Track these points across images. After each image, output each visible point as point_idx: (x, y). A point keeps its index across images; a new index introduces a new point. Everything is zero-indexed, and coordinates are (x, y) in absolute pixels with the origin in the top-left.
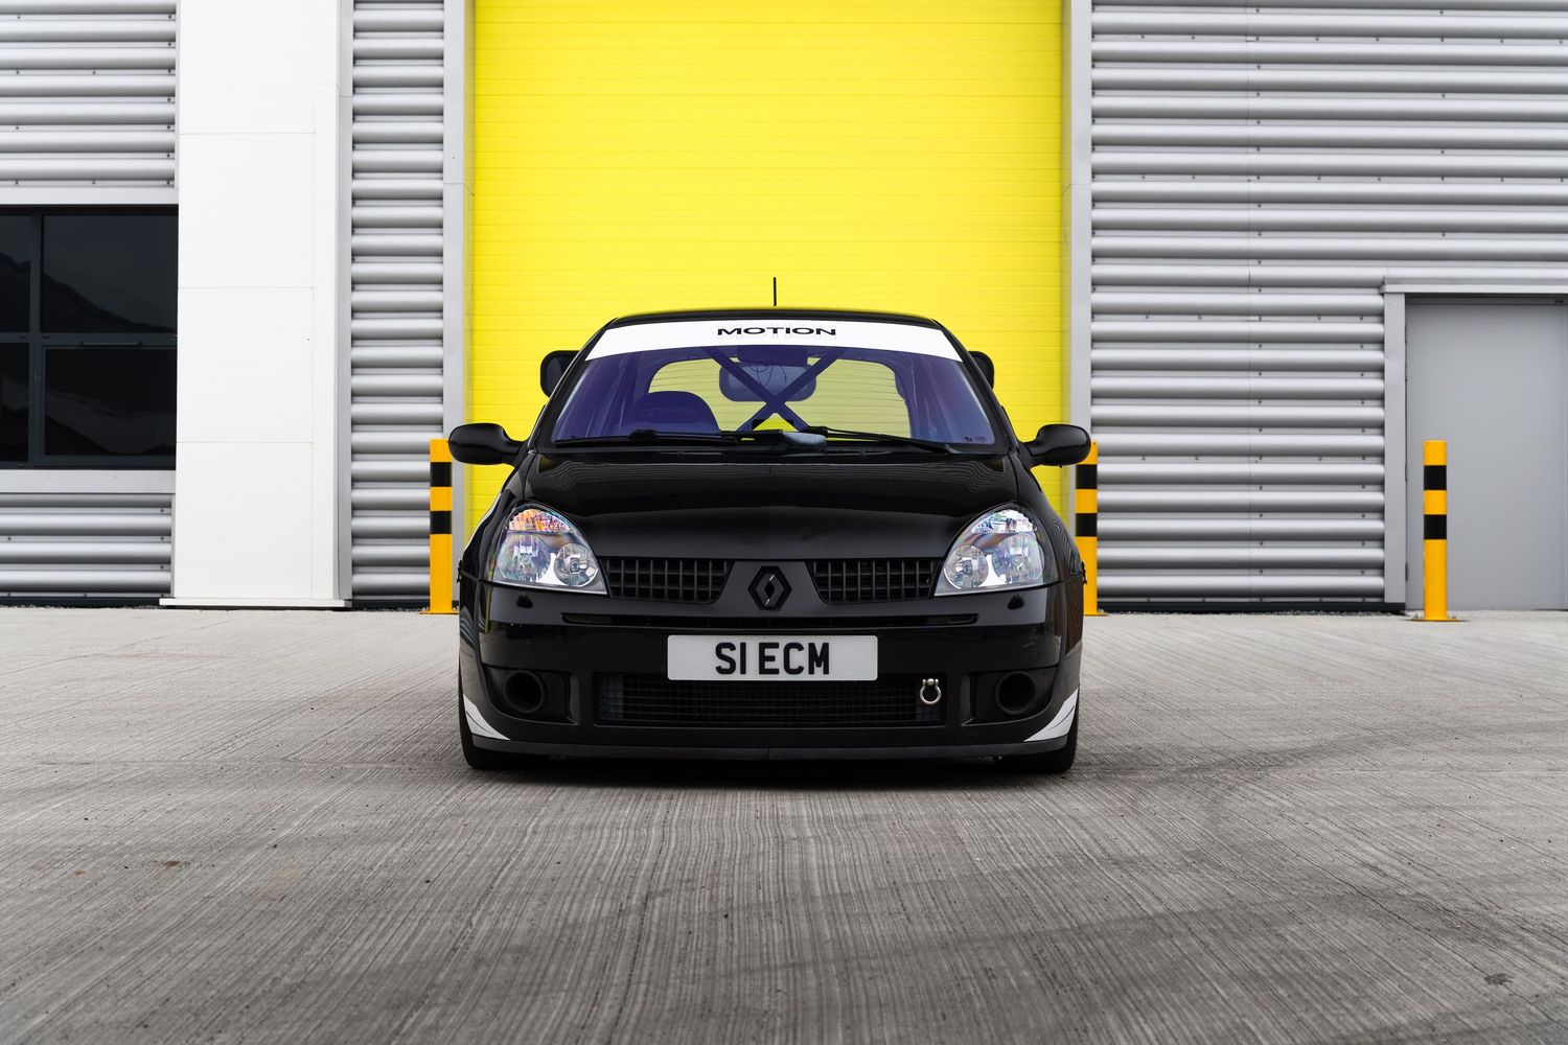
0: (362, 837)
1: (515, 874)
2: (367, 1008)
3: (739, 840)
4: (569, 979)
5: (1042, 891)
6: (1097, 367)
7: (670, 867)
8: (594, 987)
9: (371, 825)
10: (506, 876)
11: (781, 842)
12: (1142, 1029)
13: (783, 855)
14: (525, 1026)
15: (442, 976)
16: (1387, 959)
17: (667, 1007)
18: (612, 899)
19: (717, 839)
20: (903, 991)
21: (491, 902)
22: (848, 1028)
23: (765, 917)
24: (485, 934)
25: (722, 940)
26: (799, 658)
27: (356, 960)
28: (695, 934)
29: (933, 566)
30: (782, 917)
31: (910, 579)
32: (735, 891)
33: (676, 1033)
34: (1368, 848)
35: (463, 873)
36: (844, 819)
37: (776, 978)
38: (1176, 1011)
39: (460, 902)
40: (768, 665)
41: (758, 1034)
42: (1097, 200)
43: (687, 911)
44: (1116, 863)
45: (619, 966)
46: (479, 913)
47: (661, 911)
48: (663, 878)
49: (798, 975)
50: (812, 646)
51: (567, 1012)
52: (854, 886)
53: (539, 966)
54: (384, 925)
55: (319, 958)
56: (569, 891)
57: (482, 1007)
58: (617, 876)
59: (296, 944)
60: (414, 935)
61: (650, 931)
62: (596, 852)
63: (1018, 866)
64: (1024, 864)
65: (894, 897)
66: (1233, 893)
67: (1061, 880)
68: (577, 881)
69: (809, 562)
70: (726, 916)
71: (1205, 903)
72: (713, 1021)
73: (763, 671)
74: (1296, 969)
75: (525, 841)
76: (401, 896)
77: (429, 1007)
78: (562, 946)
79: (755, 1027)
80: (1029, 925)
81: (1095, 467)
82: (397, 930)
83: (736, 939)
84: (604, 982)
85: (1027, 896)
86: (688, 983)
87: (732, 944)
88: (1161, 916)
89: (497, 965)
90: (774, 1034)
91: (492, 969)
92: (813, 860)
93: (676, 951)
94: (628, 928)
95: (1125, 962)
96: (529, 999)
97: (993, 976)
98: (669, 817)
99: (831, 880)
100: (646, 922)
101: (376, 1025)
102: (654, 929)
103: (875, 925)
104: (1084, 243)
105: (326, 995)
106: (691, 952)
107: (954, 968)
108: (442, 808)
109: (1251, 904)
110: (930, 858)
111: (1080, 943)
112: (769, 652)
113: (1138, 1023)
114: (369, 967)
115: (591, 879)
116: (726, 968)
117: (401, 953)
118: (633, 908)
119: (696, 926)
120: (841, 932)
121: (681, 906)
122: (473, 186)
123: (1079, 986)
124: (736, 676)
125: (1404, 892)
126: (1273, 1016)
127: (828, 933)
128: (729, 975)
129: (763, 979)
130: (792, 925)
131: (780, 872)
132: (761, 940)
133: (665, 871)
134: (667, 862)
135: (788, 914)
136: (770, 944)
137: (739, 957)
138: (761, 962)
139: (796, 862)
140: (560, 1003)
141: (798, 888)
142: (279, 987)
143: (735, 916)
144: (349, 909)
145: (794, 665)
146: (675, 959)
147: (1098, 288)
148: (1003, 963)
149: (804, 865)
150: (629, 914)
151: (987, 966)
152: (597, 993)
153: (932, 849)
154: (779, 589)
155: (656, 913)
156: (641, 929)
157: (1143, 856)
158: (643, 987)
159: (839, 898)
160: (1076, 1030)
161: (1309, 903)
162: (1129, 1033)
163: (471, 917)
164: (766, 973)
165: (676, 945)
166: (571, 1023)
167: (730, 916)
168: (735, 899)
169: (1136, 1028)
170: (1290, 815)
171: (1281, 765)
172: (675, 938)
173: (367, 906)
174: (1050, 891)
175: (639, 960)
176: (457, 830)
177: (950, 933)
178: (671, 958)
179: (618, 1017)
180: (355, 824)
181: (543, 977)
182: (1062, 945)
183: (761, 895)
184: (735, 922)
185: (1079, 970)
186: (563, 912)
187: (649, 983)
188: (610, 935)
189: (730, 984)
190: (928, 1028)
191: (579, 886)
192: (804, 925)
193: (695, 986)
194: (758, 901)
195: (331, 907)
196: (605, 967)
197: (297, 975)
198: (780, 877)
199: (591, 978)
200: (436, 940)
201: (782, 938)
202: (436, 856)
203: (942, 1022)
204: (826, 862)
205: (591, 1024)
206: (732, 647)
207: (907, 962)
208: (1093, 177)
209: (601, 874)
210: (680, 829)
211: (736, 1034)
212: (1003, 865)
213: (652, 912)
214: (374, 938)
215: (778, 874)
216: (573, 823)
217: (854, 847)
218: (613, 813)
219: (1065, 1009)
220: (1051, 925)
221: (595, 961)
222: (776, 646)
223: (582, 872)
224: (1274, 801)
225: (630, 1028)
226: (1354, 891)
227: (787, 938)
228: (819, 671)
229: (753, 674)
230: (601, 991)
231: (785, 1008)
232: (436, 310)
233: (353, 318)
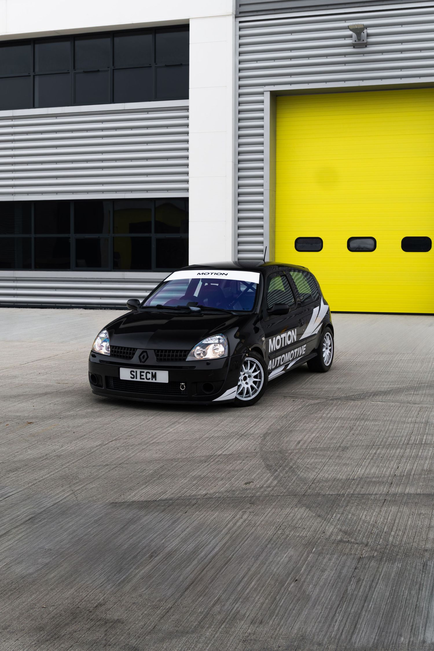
26: (149, 376)
29: (187, 352)
31: (181, 356)
40: (142, 377)
50: (152, 373)
69: (155, 350)
73: (141, 378)
112: (142, 374)
122: (275, 189)
124: (135, 380)
145: (148, 378)
154: (146, 357)
206: (134, 372)
222: (144, 372)
228: (154, 379)
229: (138, 379)
232: (262, 227)
233: (238, 229)
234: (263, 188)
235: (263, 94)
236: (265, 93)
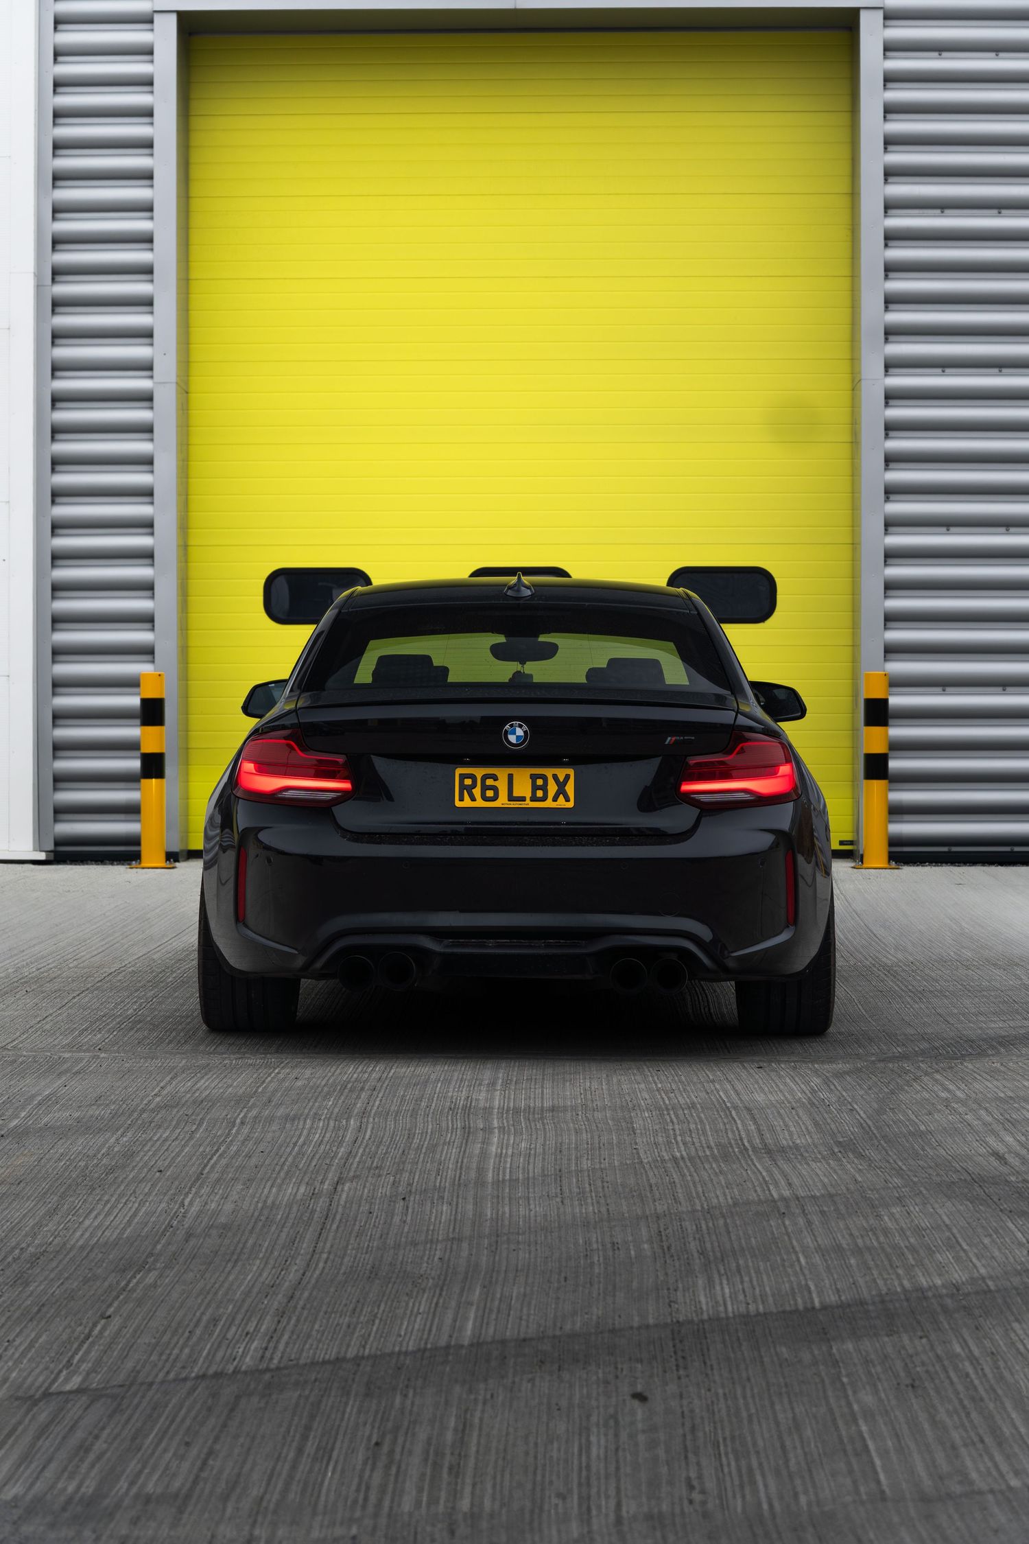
0: (85, 1127)
1: (224, 1162)
2: (99, 1271)
3: (429, 1131)
4: (263, 1250)
5: (689, 1178)
6: (891, 587)
7: (362, 1155)
8: (284, 1255)
9: (92, 1116)
10: (215, 1163)
11: (467, 1132)
12: (722, 1289)
13: (466, 1145)
14: (226, 1285)
15: (159, 1247)
16: (958, 1235)
17: (342, 1271)
18: (307, 1183)
19: (409, 1130)
20: (539, 1260)
21: (201, 1186)
22: (484, 1287)
23: (437, 1200)
24: (195, 1213)
25: (397, 1219)
27: (87, 1235)
28: (375, 1214)
30: (452, 1200)
32: (417, 1177)
33: (346, 1291)
34: (1009, 1139)
35: (177, 1161)
36: (532, 1110)
37: (436, 1250)
38: (757, 1277)
39: (174, 1187)
41: (411, 1291)
42: (891, 397)
43: (370, 1195)
44: (769, 1152)
45: (306, 1240)
46: (190, 1196)
47: (347, 1197)
48: (355, 1165)
49: (455, 1247)
51: (260, 1275)
52: (523, 1173)
53: (240, 1240)
54: (109, 1205)
55: (56, 1233)
56: (270, 1177)
57: (192, 1271)
58: (314, 1164)
59: (36, 1221)
60: (135, 1215)
61: (337, 1211)
62: (297, 1142)
63: (678, 1154)
64: (684, 1153)
65: (556, 1183)
66: (860, 1179)
67: (712, 1168)
68: (278, 1168)
70: (404, 1199)
71: (830, 1189)
72: (377, 1281)
74: (875, 1244)
75: (234, 1131)
76: (122, 1182)
77: (150, 1270)
78: (260, 1224)
79: (410, 1285)
80: (665, 1207)
81: (886, 701)
82: (120, 1210)
83: (409, 1218)
84: (293, 1252)
85: (674, 1182)
86: (362, 1254)
87: (405, 1222)
88: (783, 1199)
89: (204, 1239)
90: (424, 1291)
91: (201, 1241)
92: (493, 1149)
93: (357, 1227)
94: (318, 1209)
95: (733, 1238)
96: (230, 1265)
97: (618, 1248)
98: (369, 1108)
99: (505, 1168)
100: (334, 1205)
101: (106, 1284)
102: (340, 1210)
103: (532, 1206)
104: (876, 446)
105: (65, 1262)
106: (369, 1228)
107: (587, 1242)
108: (158, 1099)
109: (870, 1190)
110: (600, 1148)
111: (703, 1223)
113: (721, 1284)
114: (98, 1240)
115: (291, 1166)
116: (395, 1241)
117: (124, 1229)
118: (325, 1191)
119: (377, 1207)
120: (500, 1213)
121: (366, 1191)
122: (187, 383)
123: (686, 1256)
125: (1013, 1179)
126: (834, 1279)
127: (489, 1214)
128: (397, 1246)
129: (425, 1250)
130: (460, 1206)
131: (460, 1160)
132: (430, 1218)
133: (357, 1159)
134: (361, 1151)
135: (458, 1197)
136: (438, 1222)
137: (408, 1232)
138: (426, 1236)
139: (477, 1152)
140: (255, 1268)
141: (473, 1175)
142: (26, 1255)
143: (412, 1199)
144: (78, 1192)
146: (354, 1234)
147: (892, 497)
148: (630, 1238)
149: (484, 1155)
150: (320, 1197)
151: (615, 1240)
152: (286, 1261)
153: (605, 1139)
155: (344, 1196)
156: (329, 1210)
157: (797, 1147)
158: (325, 1256)
159: (507, 1184)
160: (668, 1289)
161: (922, 1189)
162: (710, 1290)
163: (184, 1199)
164: (428, 1246)
165: (357, 1223)
166: (263, 1283)
167: (407, 1199)
168: (415, 1184)
169: (718, 1288)
170: (956, 1106)
171: (982, 1054)
172: (357, 1217)
173: (94, 1189)
174: (697, 1178)
175: (324, 1235)
176: (171, 1121)
177: (595, 1213)
178: (350, 1234)
179: (302, 1279)
180: (76, 1115)
181: (242, 1249)
182: (687, 1223)
183: (438, 1181)
184: (411, 1204)
185: (693, 1244)
186: (263, 1195)
187: (329, 1253)
188: (302, 1215)
189: (397, 1254)
190: (550, 1287)
191: (279, 1173)
192: (470, 1207)
193: (367, 1256)
194: (435, 1186)
195: (62, 1190)
196: (295, 1241)
197: (40, 1245)
198: (459, 1164)
199: (283, 1248)
200: (153, 1219)
201: (448, 1217)
202: (152, 1146)
203: (563, 1283)
204: (504, 1151)
205: (279, 1284)
207: (549, 1237)
208: (886, 371)
209: (300, 1162)
210: (376, 1120)
211: (394, 1292)
212: (665, 1154)
213: (340, 1195)
214: (101, 1217)
215: (457, 1162)
216: (279, 1114)
217: (534, 1137)
218: (317, 1104)
219: (666, 1274)
220: (685, 1207)
221: (288, 1235)
223: (283, 1160)
224: (948, 1090)
225: (310, 1286)
226: (969, 1178)
227: (453, 1218)
230: (290, 1259)
231: (438, 1272)
232: (147, 525)
233: (53, 534)
234: (152, 377)
235: (151, 21)
236: (157, 18)
